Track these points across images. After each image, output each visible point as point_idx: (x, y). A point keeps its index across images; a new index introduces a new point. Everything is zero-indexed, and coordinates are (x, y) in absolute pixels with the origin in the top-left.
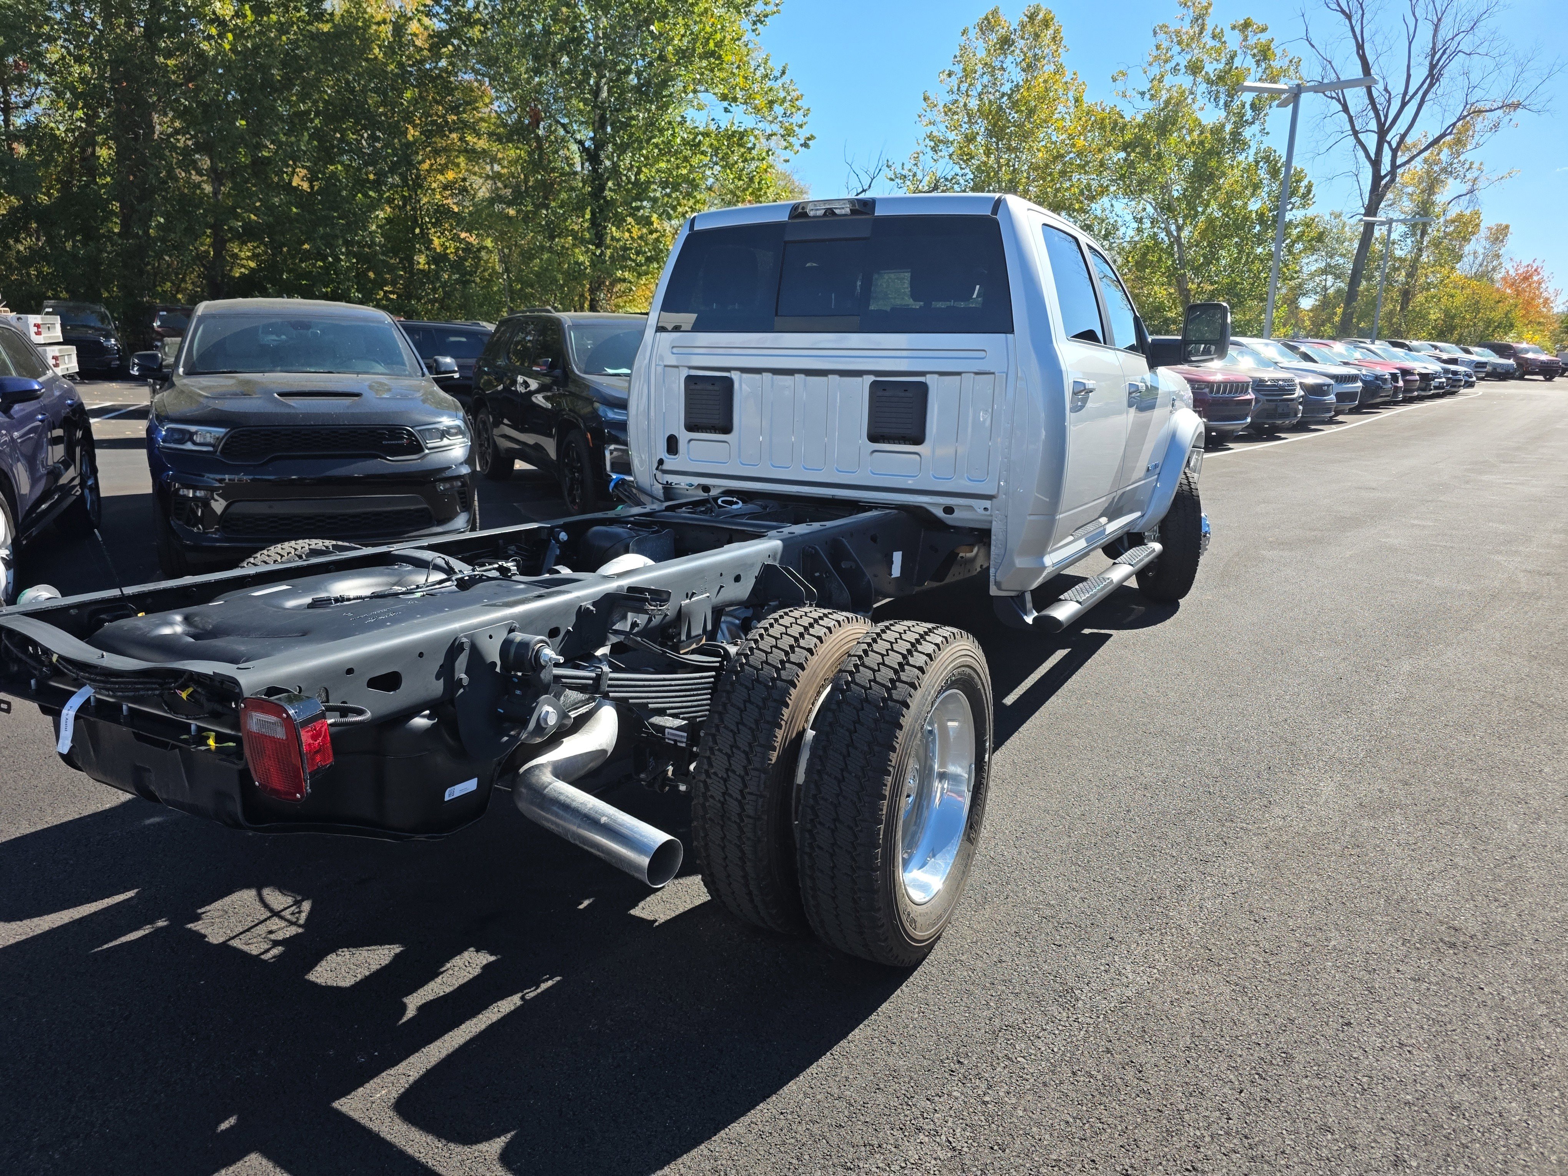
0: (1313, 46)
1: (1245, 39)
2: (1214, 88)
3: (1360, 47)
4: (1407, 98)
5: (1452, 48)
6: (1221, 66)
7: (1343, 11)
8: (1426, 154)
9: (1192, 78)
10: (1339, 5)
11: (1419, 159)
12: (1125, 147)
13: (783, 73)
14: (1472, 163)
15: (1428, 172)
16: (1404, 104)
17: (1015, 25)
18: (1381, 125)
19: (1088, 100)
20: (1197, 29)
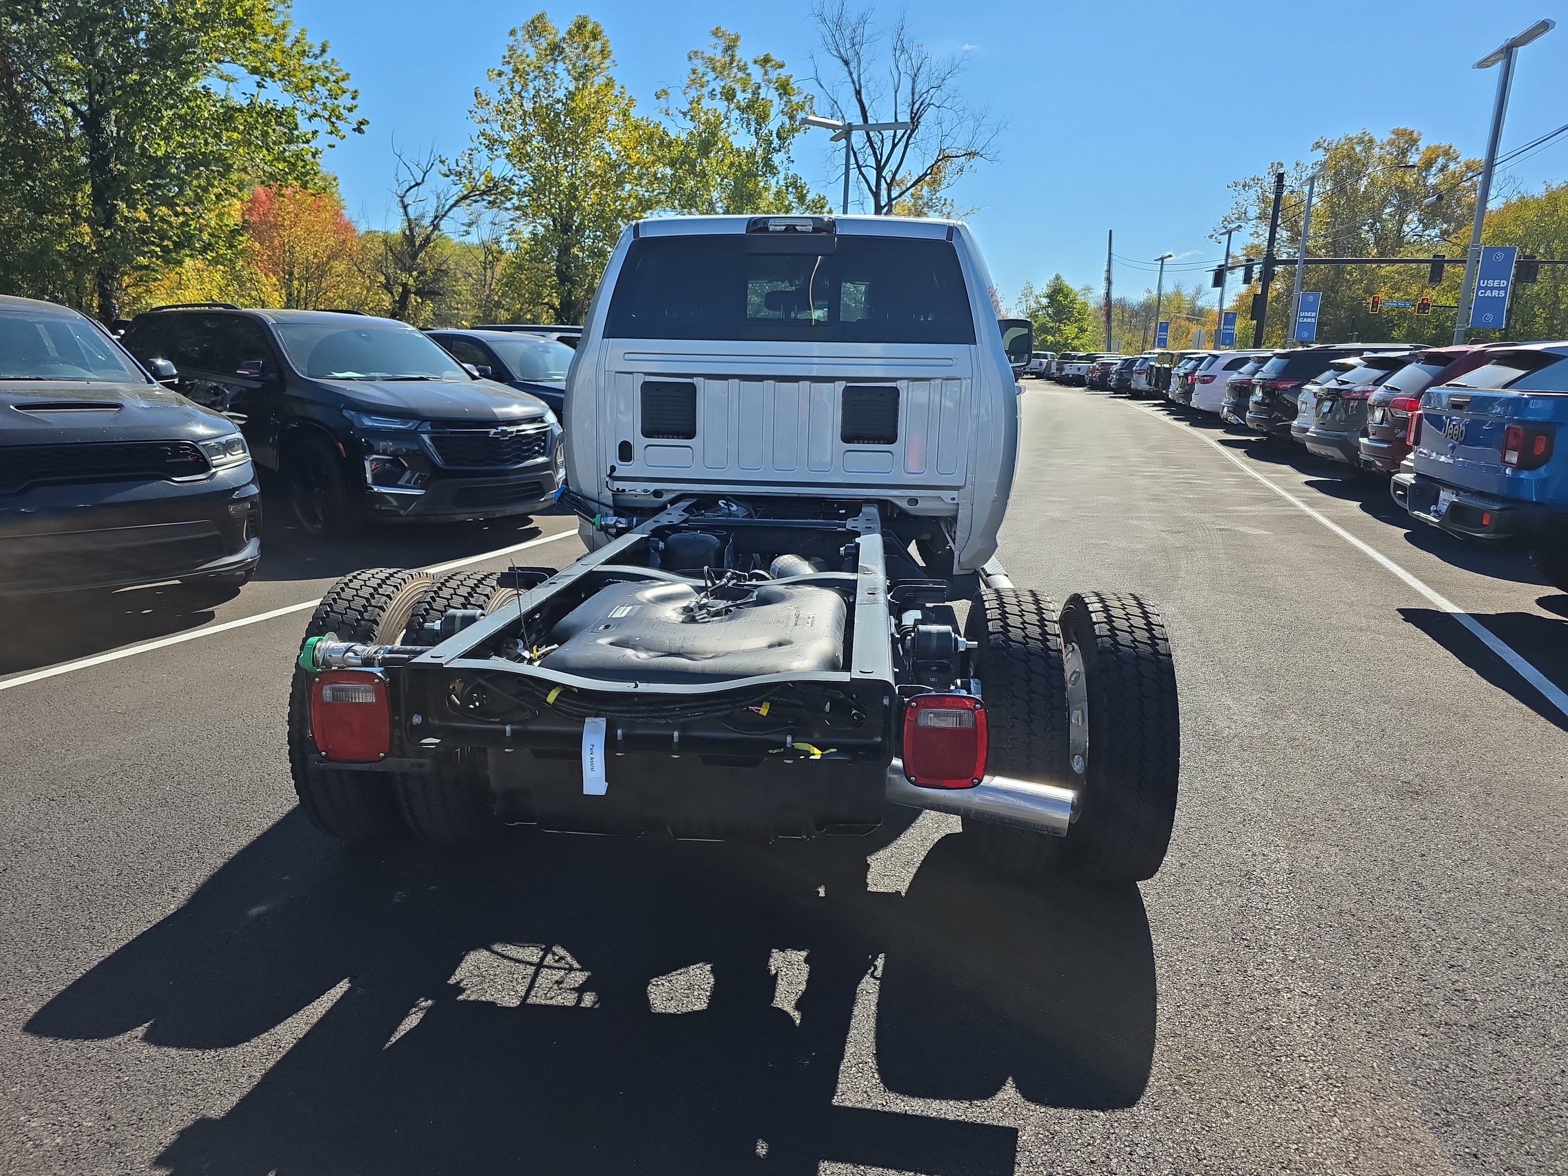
0: (822, 87)
1: (766, 73)
2: (745, 116)
3: (858, 93)
4: (896, 140)
5: (927, 101)
6: (749, 96)
7: (841, 58)
8: (912, 190)
9: (726, 103)
10: (839, 52)
11: (908, 194)
12: (672, 164)
13: (323, 51)
14: (946, 200)
15: (914, 205)
16: (894, 146)
17: (563, 34)
18: (878, 162)
19: (635, 114)
20: (728, 59)
